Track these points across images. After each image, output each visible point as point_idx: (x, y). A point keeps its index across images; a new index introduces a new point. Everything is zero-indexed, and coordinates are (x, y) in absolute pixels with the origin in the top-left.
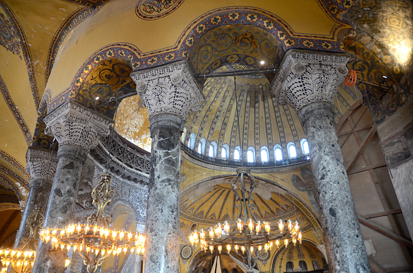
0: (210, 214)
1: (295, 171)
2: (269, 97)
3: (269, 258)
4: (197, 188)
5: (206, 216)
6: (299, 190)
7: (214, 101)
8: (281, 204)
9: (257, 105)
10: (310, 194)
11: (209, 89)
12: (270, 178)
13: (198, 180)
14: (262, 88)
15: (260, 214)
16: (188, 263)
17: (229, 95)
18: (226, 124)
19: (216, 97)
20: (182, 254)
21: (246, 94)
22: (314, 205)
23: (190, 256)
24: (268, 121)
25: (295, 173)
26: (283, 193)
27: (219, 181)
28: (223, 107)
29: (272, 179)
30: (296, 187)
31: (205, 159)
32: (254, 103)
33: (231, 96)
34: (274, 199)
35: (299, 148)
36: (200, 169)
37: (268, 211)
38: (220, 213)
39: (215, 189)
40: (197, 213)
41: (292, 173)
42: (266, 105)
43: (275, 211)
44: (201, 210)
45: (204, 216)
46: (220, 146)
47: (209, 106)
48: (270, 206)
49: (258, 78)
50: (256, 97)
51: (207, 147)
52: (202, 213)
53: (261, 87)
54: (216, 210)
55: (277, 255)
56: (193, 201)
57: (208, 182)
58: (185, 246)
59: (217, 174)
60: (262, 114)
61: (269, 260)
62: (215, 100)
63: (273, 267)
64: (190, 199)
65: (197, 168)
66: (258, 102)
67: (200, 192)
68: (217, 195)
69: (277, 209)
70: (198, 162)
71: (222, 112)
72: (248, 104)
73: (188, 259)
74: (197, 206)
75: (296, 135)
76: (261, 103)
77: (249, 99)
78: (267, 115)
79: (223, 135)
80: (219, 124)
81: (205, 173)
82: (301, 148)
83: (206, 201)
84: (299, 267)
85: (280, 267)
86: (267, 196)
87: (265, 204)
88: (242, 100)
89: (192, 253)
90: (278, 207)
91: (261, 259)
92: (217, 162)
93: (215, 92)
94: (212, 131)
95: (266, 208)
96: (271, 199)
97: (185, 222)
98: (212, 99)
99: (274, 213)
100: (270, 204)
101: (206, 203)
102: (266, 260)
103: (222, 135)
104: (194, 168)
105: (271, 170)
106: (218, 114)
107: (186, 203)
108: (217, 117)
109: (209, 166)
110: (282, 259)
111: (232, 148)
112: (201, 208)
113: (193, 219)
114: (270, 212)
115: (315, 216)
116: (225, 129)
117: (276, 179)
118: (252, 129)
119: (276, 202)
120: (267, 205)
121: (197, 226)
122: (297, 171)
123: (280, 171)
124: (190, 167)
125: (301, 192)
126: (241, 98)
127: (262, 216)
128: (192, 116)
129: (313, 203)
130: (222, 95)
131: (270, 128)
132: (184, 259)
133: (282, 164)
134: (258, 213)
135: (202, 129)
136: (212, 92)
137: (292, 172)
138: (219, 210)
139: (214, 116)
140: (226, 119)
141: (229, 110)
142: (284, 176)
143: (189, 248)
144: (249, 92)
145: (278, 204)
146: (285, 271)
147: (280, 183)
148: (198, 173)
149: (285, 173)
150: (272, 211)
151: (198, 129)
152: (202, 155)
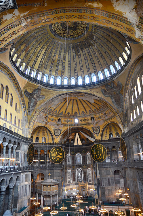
0: (67, 113)
1: (102, 87)
2: (84, 48)
3: (99, 132)
4: (53, 101)
5: (65, 114)
6: (106, 96)
7: (54, 56)
8: (100, 105)
9: (79, 54)
10: (111, 98)
11: (50, 50)
12: (90, 92)
13: (51, 97)
14: (79, 44)
15: (92, 110)
16: (59, 137)
17: (62, 51)
18: (64, 67)
19: (55, 53)
20: (55, 133)
21: (72, 49)
22: (114, 104)
23: (60, 134)
24: (86, 61)
25: (103, 88)
26: (98, 99)
27: (64, 96)
28: (61, 58)
29: (91, 92)
30: (104, 95)
31: (55, 86)
32: (77, 52)
33: (64, 51)
34: (96, 102)
35: (104, 74)
36: (52, 92)
37: (95, 109)
38: (72, 112)
39: (64, 100)
40: (59, 113)
41: (101, 88)
42: (84, 53)
43: (98, 108)
44: (61, 111)
45: (64, 114)
46: (63, 78)
47: (52, 59)
48: (95, 106)
49: (75, 39)
50: (78, 49)
51: (55, 80)
52: (62, 112)
53: (78, 43)
54: (69, 110)
55: (103, 131)
56: (55, 107)
57: (57, 97)
58: (56, 130)
59: (61, 93)
60: (83, 58)
61: (100, 133)
62: (55, 55)
63: (102, 137)
64: (52, 107)
65: (50, 91)
66: (79, 52)
67: (56, 102)
68: (67, 103)
69: (99, 107)
70: (50, 88)
71: (61, 61)
72: (74, 54)
73: (59, 135)
74: (58, 109)
75: (102, 67)
76: (81, 52)
77: (74, 51)
78: (86, 58)
79: (64, 72)
80: (60, 67)
81: (55, 93)
82: (105, 74)
83: (63, 107)
84: (116, 136)
85: (106, 136)
86: (92, 101)
87: (93, 105)
88: (70, 53)
89: (61, 132)
90: (99, 106)
91: (96, 133)
92: (62, 87)
93: (54, 51)
94: (57, 71)
95: (94, 107)
96: (95, 102)
97: (54, 118)
98: (53, 55)
99: (98, 110)
100: (95, 105)
101: (63, 108)
102: (98, 133)
103: (63, 72)
104: (48, 92)
105: (90, 88)
106: (58, 62)
107: (51, 109)
108: (58, 63)
109: (56, 89)
110: (106, 133)
111: (69, 78)
112: (61, 109)
113: (58, 116)
114: (96, 109)
115: (115, 110)
116: (64, 69)
117: (93, 92)
118: (78, 67)
119: (97, 104)
120: (94, 106)
121: (61, 119)
122: (103, 87)
123: (95, 87)
124: (46, 91)
125: (107, 98)
126: (70, 51)
127: (93, 111)
128: (43, 66)
129: (114, 103)
130: (58, 51)
131: (88, 65)
132: (57, 136)
133: (95, 84)
134: (91, 110)
135: (51, 71)
136: (52, 51)
137: (101, 87)
138: (71, 110)
139: (56, 63)
140: (63, 64)
141: (64, 59)
142: (97, 90)
143: (59, 130)
144: (73, 47)
145: (99, 105)
146: (109, 138)
147: (95, 94)
148: (51, 94)
149: (97, 88)
150: (97, 109)
151: (49, 72)
152: (52, 84)
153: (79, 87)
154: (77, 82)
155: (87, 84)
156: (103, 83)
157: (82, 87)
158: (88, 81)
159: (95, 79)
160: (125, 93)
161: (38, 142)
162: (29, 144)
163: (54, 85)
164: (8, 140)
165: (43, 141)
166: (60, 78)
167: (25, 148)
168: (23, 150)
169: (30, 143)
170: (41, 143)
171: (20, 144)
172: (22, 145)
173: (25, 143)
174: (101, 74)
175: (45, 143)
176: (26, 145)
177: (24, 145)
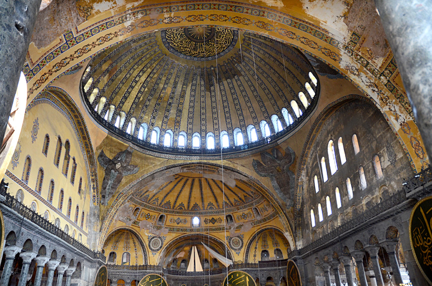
0: (178, 204)
1: (255, 156)
2: (224, 79)
3: (242, 247)
4: (153, 178)
5: (174, 206)
6: (261, 175)
7: (164, 88)
8: (246, 191)
9: (212, 88)
10: (272, 180)
11: (156, 76)
12: (229, 164)
13: (151, 170)
14: (214, 70)
15: (230, 202)
16: (158, 254)
17: (180, 80)
18: (181, 111)
19: (166, 83)
20: (151, 245)
21: (199, 77)
22: (277, 191)
23: (161, 247)
24: (225, 104)
25: (255, 158)
26: (245, 179)
27: (177, 170)
28: (175, 94)
29: (231, 166)
30: (257, 172)
31: (160, 149)
32: (209, 86)
33: (183, 81)
34: (238, 186)
35: (259, 132)
36: (153, 159)
37: (237, 198)
38: (189, 203)
39: (176, 179)
40: (163, 204)
41: (252, 158)
42: (222, 88)
43: (243, 198)
44: (167, 200)
45: (172, 206)
46: (176, 134)
47: (159, 94)
48: (237, 193)
49: (208, 60)
50: (210, 80)
51: (162, 136)
52: (169, 203)
53: (212, 69)
54: (183, 199)
55: (250, 244)
56: (155, 192)
57: (163, 172)
58: (154, 237)
59: (172, 163)
60: (219, 97)
61: (243, 250)
62: (165, 86)
63: (247, 256)
64: (150, 190)
65: (150, 159)
66: (212, 85)
67: (159, 181)
68: (181, 184)
69: (245, 196)
70: (151, 153)
71: (175, 99)
72: (203, 88)
73: (158, 250)
74: (161, 196)
75: (256, 117)
76: (217, 85)
77: (203, 83)
78: (224, 98)
79: (179, 122)
80: (173, 111)
81: (159, 163)
82: (261, 131)
83: (171, 191)
84: (274, 256)
85: (255, 256)
86: (232, 184)
87: (232, 191)
88: (196, 85)
89: (162, 244)
90: (246, 195)
91: (235, 248)
92: (174, 151)
93: (164, 79)
94: (166, 120)
95: (234, 195)
96: (236, 186)
97: (151, 213)
98: (161, 86)
99: (243, 201)
100: (237, 190)
101: (171, 194)
102: (240, 249)
103: (177, 123)
104: (146, 159)
105: (229, 156)
106: (171, 101)
107: (147, 194)
108: (170, 105)
109: (163, 156)
110: (256, 248)
111: (190, 135)
112: (167, 198)
113: (160, 210)
114: (239, 200)
115: (277, 202)
116: (180, 116)
117: (236, 165)
118: (209, 115)
119: (242, 190)
120: (234, 193)
121: (166, 217)
122: (257, 156)
123: (240, 156)
124: (142, 158)
125: (263, 178)
126: (194, 82)
127: (232, 204)
128: (140, 106)
129: (276, 189)
130: (172, 81)
131: (229, 112)
132: (153, 250)
133: (241, 150)
134: (228, 202)
135: (154, 118)
136: (160, 79)
137: (252, 156)
138: (187, 199)
139: (166, 104)
140: (180, 105)
141: (182, 96)
142: (244, 162)
143: (159, 239)
144: (202, 75)
145: (244, 191)
146: (260, 260)
147: (240, 169)
148: (152, 163)
149: (246, 158)
150: (240, 199)
151: (150, 119)
152: (154, 145)
153: (209, 153)
154: (203, 143)
155: (224, 149)
156: (257, 149)
157: (214, 153)
158: (225, 143)
159: (240, 140)
160: (300, 170)
161: (113, 261)
162: (98, 265)
163: (158, 145)
164: (59, 256)
165: (124, 261)
166: (170, 134)
167: (89, 275)
168: (86, 278)
169: (100, 264)
170: (120, 264)
171: (82, 266)
172: (85, 267)
173: (89, 264)
174: (254, 130)
175: (127, 264)
176: (91, 267)
177: (88, 268)
